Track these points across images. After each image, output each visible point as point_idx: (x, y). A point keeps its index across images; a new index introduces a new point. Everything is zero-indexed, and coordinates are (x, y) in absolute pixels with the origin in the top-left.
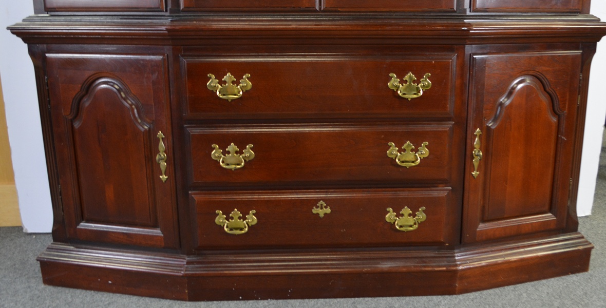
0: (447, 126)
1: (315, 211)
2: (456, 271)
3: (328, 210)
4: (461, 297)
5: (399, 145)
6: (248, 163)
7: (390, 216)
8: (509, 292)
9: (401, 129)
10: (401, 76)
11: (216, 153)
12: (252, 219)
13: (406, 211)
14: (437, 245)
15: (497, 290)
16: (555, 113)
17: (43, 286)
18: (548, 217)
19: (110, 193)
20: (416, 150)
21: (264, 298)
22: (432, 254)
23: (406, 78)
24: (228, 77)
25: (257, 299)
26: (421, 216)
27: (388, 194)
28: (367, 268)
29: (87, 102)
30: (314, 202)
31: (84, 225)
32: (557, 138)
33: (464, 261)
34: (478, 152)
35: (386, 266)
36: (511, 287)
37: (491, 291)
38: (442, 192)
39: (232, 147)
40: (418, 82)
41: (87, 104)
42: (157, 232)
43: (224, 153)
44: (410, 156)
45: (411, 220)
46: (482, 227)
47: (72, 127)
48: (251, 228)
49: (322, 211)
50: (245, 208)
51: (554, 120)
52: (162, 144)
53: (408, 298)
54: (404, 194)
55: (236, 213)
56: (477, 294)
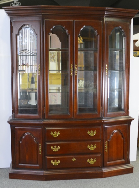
0: (100, 141)
1: (72, 160)
2: (103, 173)
3: (75, 160)
4: (104, 178)
5: (90, 145)
6: (59, 150)
7: (88, 161)
8: (115, 177)
9: (90, 142)
10: (90, 131)
11: (52, 148)
12: (59, 162)
13: (92, 159)
14: (98, 167)
15: (112, 177)
16: (123, 137)
17: (9, 179)
18: (123, 160)
19: (27, 157)
20: (94, 146)
21: (61, 180)
22: (98, 169)
23: (91, 131)
24: (55, 132)
25: (59, 180)
26: (95, 160)
27: (88, 156)
28: (83, 172)
29: (23, 137)
30: (72, 158)
31: (20, 164)
32: (124, 143)
33: (104, 171)
34: (106, 146)
35: (88, 172)
36: (115, 176)
37: (111, 177)
38: (99, 155)
39: (55, 147)
40: (94, 132)
41: (24, 138)
42: (38, 165)
43: (54, 148)
44: (92, 148)
45: (93, 162)
46: (108, 163)
47: (20, 143)
48: (59, 164)
49: (74, 160)
50: (57, 159)
51: (123, 139)
52: (40, 146)
53: (92, 179)
54: (91, 156)
55: (56, 161)
56: (108, 178)
